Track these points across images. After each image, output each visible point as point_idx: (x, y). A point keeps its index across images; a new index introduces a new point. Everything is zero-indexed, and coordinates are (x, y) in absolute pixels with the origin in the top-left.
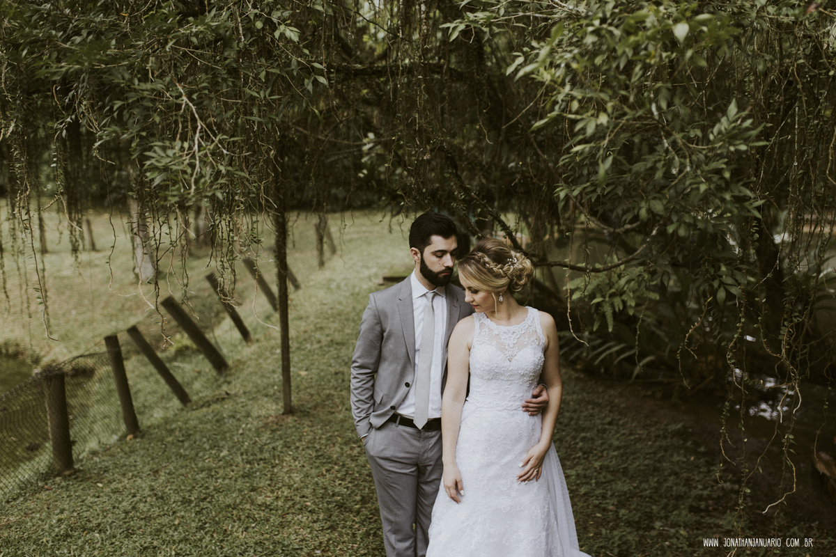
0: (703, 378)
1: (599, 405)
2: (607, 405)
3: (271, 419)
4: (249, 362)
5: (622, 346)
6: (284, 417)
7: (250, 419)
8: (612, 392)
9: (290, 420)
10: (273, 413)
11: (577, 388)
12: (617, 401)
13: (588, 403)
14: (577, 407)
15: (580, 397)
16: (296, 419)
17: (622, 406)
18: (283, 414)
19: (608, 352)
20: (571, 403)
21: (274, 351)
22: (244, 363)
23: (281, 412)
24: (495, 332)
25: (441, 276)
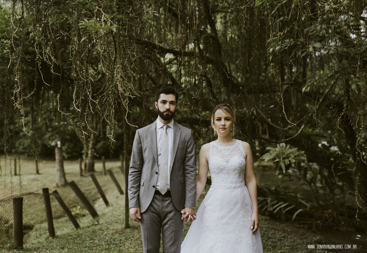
0: (327, 220)
1: (277, 230)
2: (281, 230)
3: (119, 230)
4: (108, 214)
5: (287, 204)
6: (125, 229)
7: (109, 230)
8: (283, 225)
9: (128, 230)
10: (120, 228)
11: (266, 223)
12: (286, 228)
13: (272, 228)
14: (267, 230)
15: (268, 226)
16: (131, 230)
17: (289, 230)
18: (125, 228)
19: (280, 207)
20: (264, 228)
21: (120, 208)
22: (106, 214)
23: (124, 227)
24: (220, 149)
25: (165, 114)
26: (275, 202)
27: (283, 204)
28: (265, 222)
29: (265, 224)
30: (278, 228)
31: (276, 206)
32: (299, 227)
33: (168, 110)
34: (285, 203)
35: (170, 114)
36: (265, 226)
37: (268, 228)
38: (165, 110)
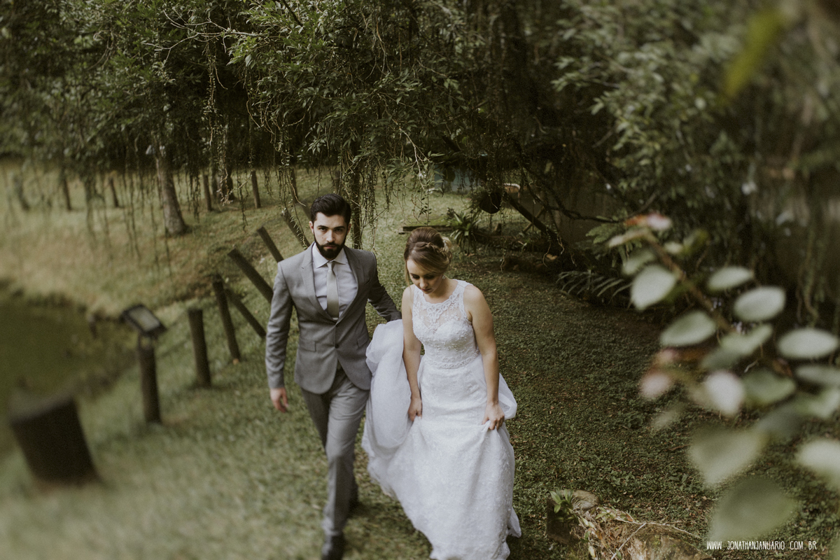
2: (610, 328)
5: (620, 281)
8: (613, 318)
12: (617, 325)
15: (588, 322)
17: (622, 328)
19: (608, 286)
24: (424, 307)
25: (326, 248)
26: (601, 278)
27: (613, 281)
28: (583, 314)
29: (583, 319)
30: (604, 325)
31: (601, 285)
32: (639, 321)
33: (331, 244)
34: (617, 280)
35: (335, 249)
36: (584, 321)
37: (588, 326)
38: (326, 242)
